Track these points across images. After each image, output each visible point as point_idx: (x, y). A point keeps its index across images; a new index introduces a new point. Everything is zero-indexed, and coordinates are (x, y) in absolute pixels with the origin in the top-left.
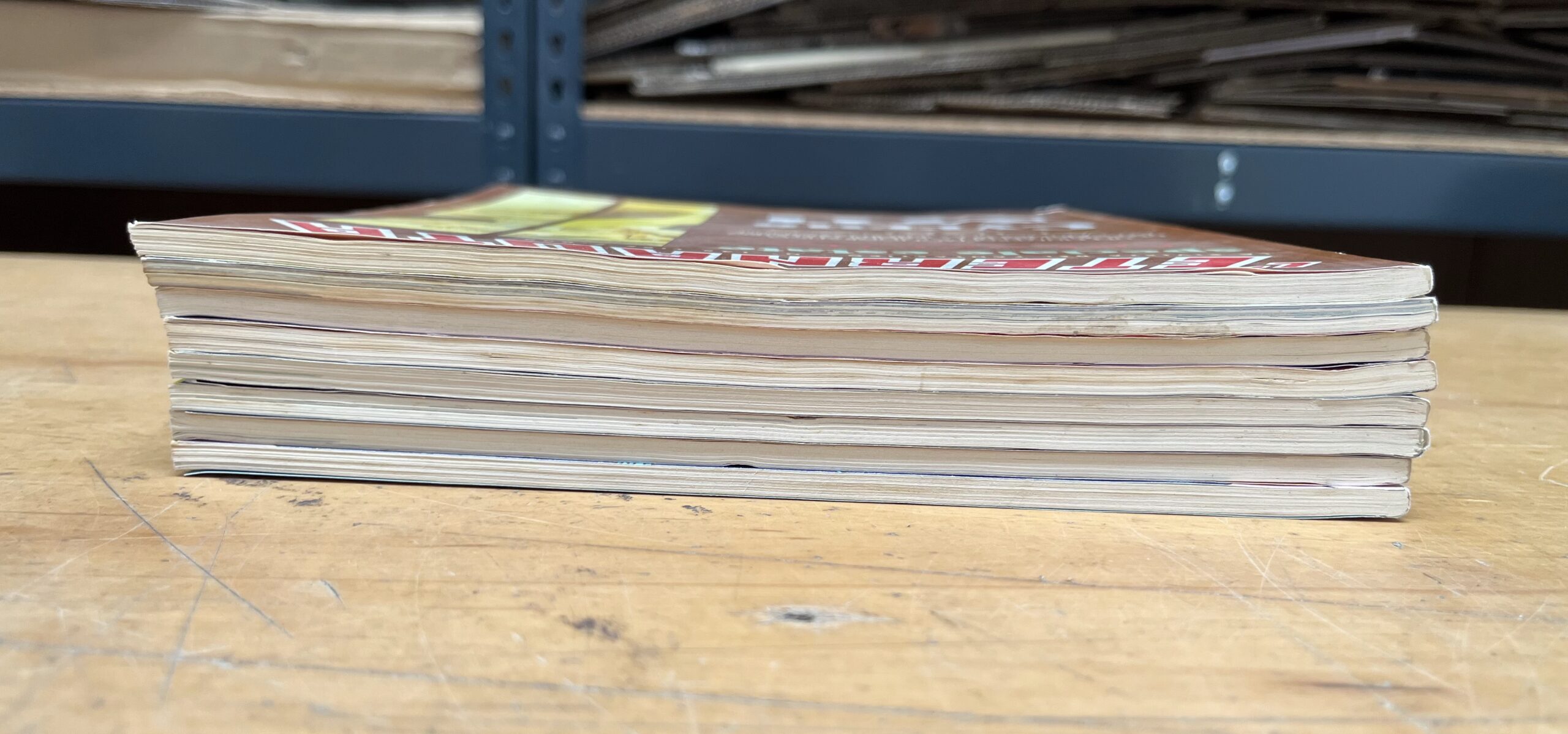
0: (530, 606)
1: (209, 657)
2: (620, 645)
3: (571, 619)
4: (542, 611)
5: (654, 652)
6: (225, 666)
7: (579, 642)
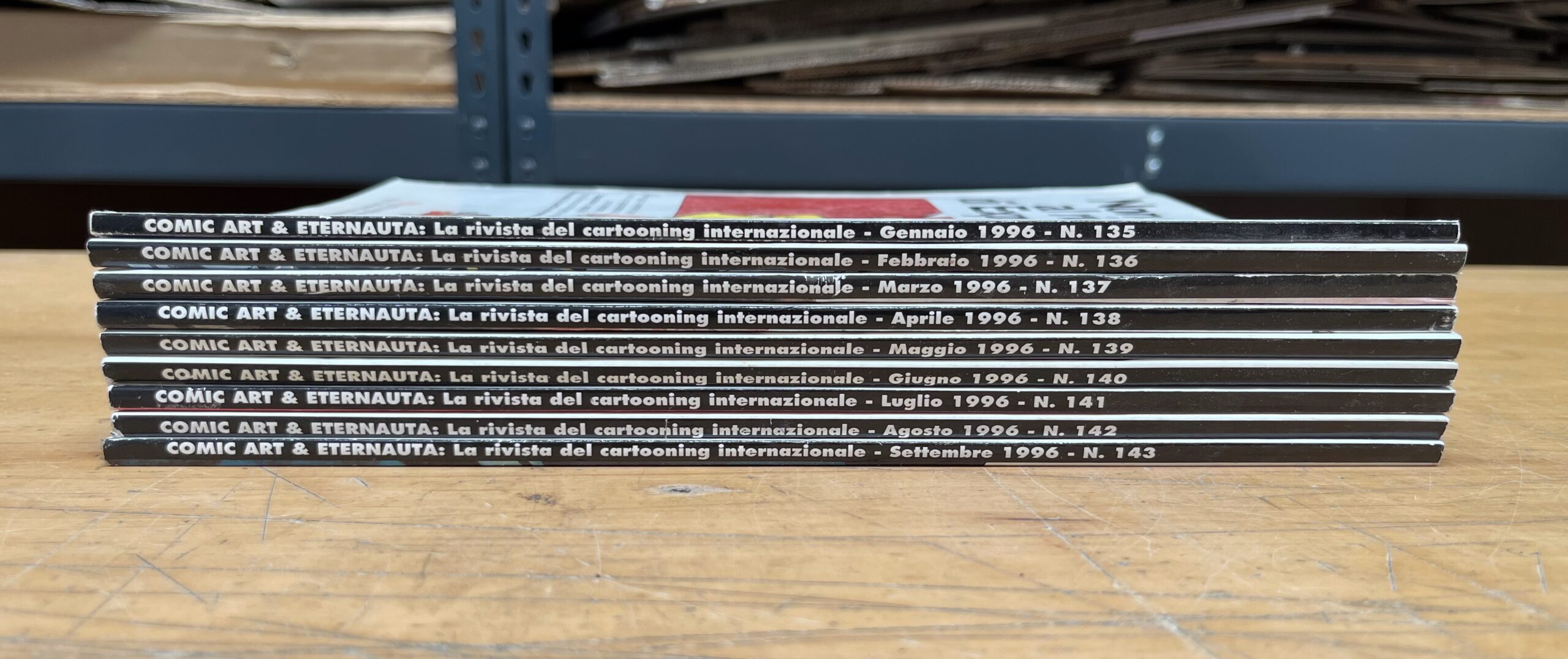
0: (497, 489)
1: (287, 518)
2: (557, 507)
3: (525, 495)
4: (505, 491)
5: (578, 511)
6: (298, 522)
7: (531, 506)
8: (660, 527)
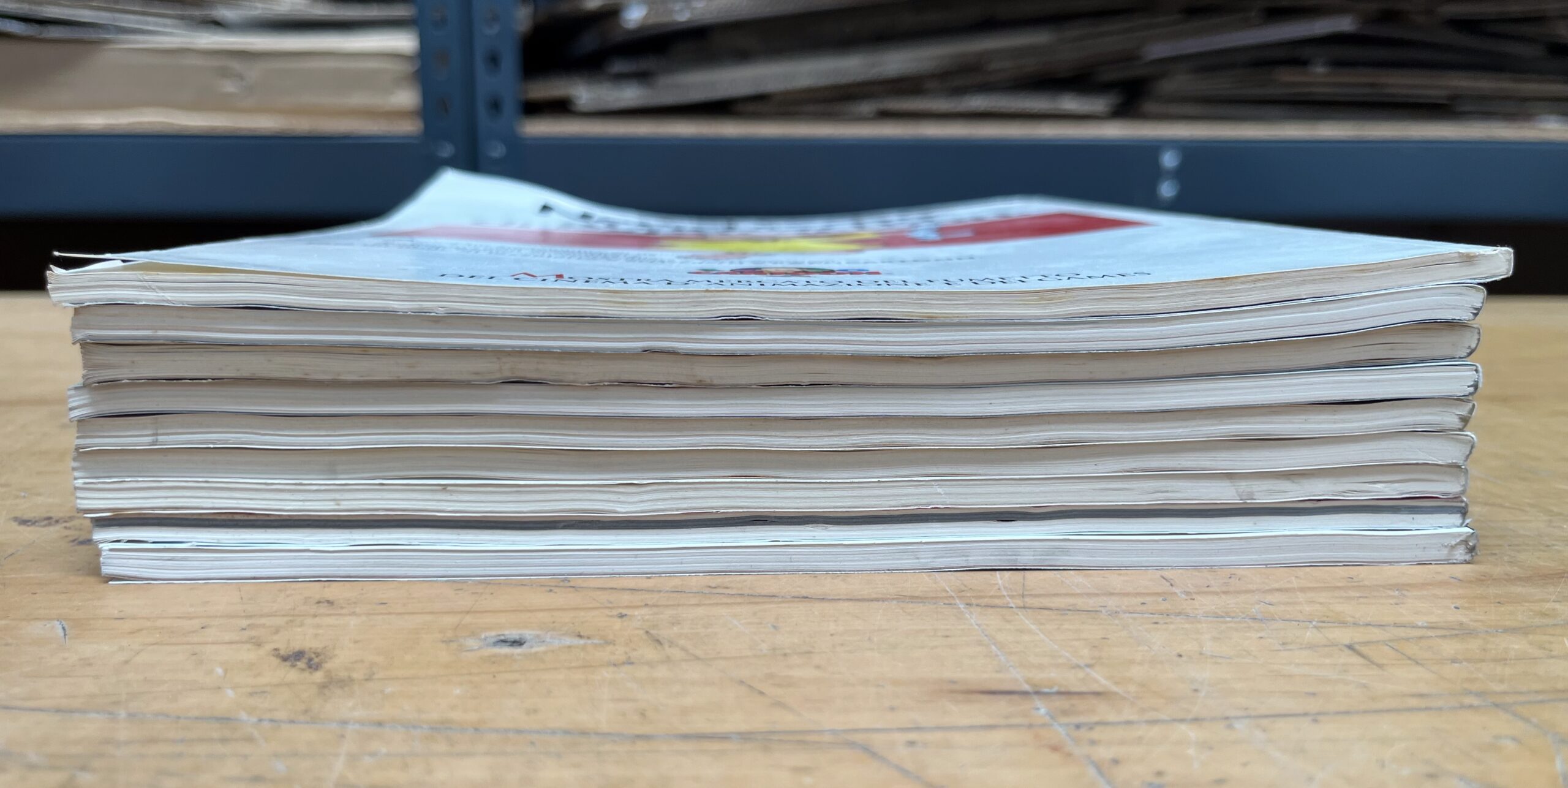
3: (282, 652)
4: (259, 645)
5: (344, 684)
8: (456, 715)
